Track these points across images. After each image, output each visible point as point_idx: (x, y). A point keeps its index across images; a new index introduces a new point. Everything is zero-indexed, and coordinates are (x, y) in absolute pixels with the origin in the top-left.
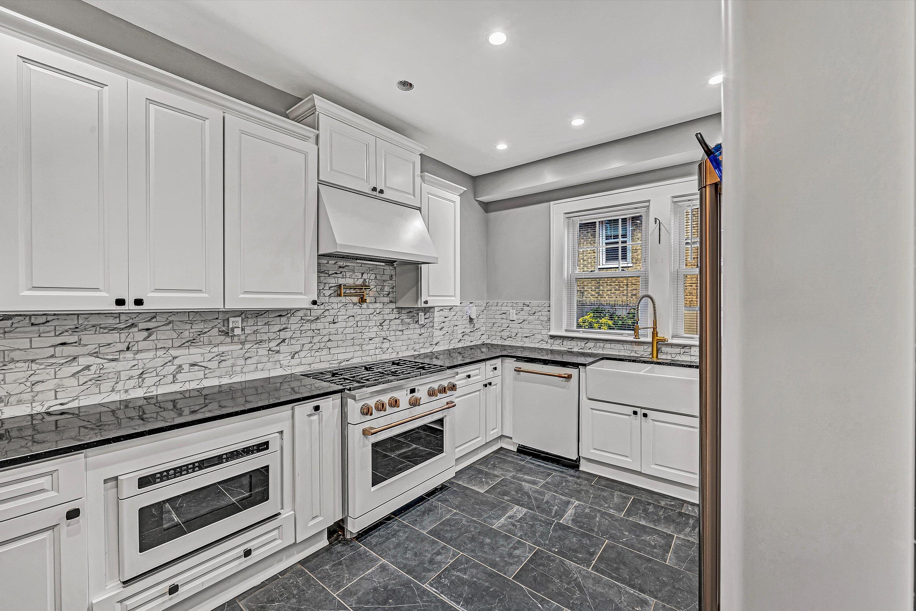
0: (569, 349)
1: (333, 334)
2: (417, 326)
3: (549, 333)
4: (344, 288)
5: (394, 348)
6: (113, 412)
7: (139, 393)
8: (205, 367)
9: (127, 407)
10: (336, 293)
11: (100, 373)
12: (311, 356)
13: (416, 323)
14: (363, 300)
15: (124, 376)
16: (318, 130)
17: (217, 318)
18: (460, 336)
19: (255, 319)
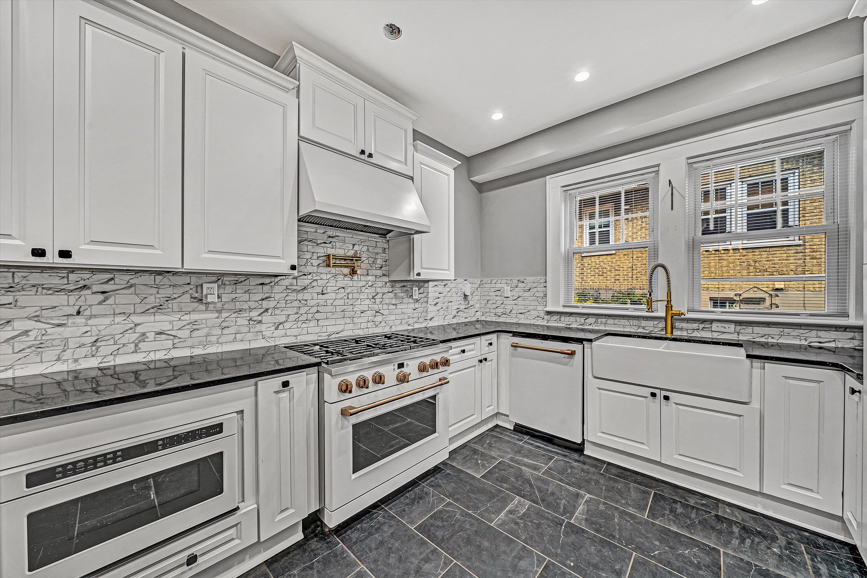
0: (567, 325)
1: (322, 305)
2: (411, 301)
3: (545, 309)
4: (333, 258)
5: (387, 322)
6: (59, 384)
7: (93, 363)
8: (174, 336)
9: (76, 378)
10: (325, 263)
11: (42, 340)
12: (298, 328)
13: (410, 297)
14: (353, 272)
15: (72, 344)
16: (299, 81)
17: (189, 284)
18: (454, 313)
19: (233, 286)
